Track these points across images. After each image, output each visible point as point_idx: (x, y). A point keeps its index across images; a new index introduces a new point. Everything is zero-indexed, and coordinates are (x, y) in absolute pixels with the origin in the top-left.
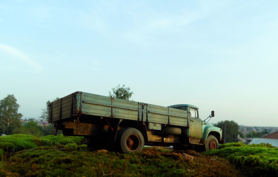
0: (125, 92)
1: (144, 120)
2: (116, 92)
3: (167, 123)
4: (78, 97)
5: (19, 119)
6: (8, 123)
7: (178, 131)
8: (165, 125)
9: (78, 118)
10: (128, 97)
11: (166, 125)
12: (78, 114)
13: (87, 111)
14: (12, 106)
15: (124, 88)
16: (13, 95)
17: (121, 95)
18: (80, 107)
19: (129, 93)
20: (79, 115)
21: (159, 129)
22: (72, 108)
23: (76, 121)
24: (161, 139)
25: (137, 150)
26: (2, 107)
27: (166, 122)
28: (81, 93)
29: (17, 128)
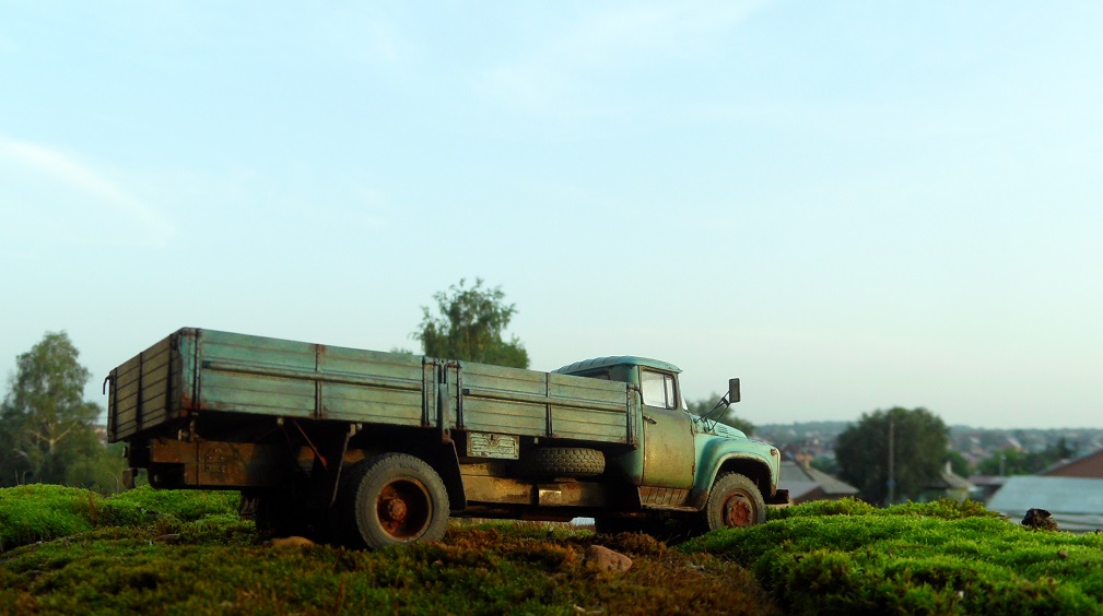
0: (486, 305)
1: (449, 421)
2: (448, 308)
3: (542, 433)
4: (187, 349)
5: (91, 425)
6: (52, 442)
7: (594, 461)
8: (536, 441)
9: (192, 424)
10: (495, 325)
11: (540, 438)
12: (190, 411)
13: (223, 399)
14: (61, 377)
15: (478, 291)
16: (63, 335)
17: (472, 318)
18: (194, 385)
19: (499, 311)
20: (194, 414)
21: (511, 457)
22: (169, 389)
23: (185, 435)
24: (529, 492)
25: (418, 535)
26: (26, 382)
27: (536, 429)
28: (197, 333)
29: (83, 457)
